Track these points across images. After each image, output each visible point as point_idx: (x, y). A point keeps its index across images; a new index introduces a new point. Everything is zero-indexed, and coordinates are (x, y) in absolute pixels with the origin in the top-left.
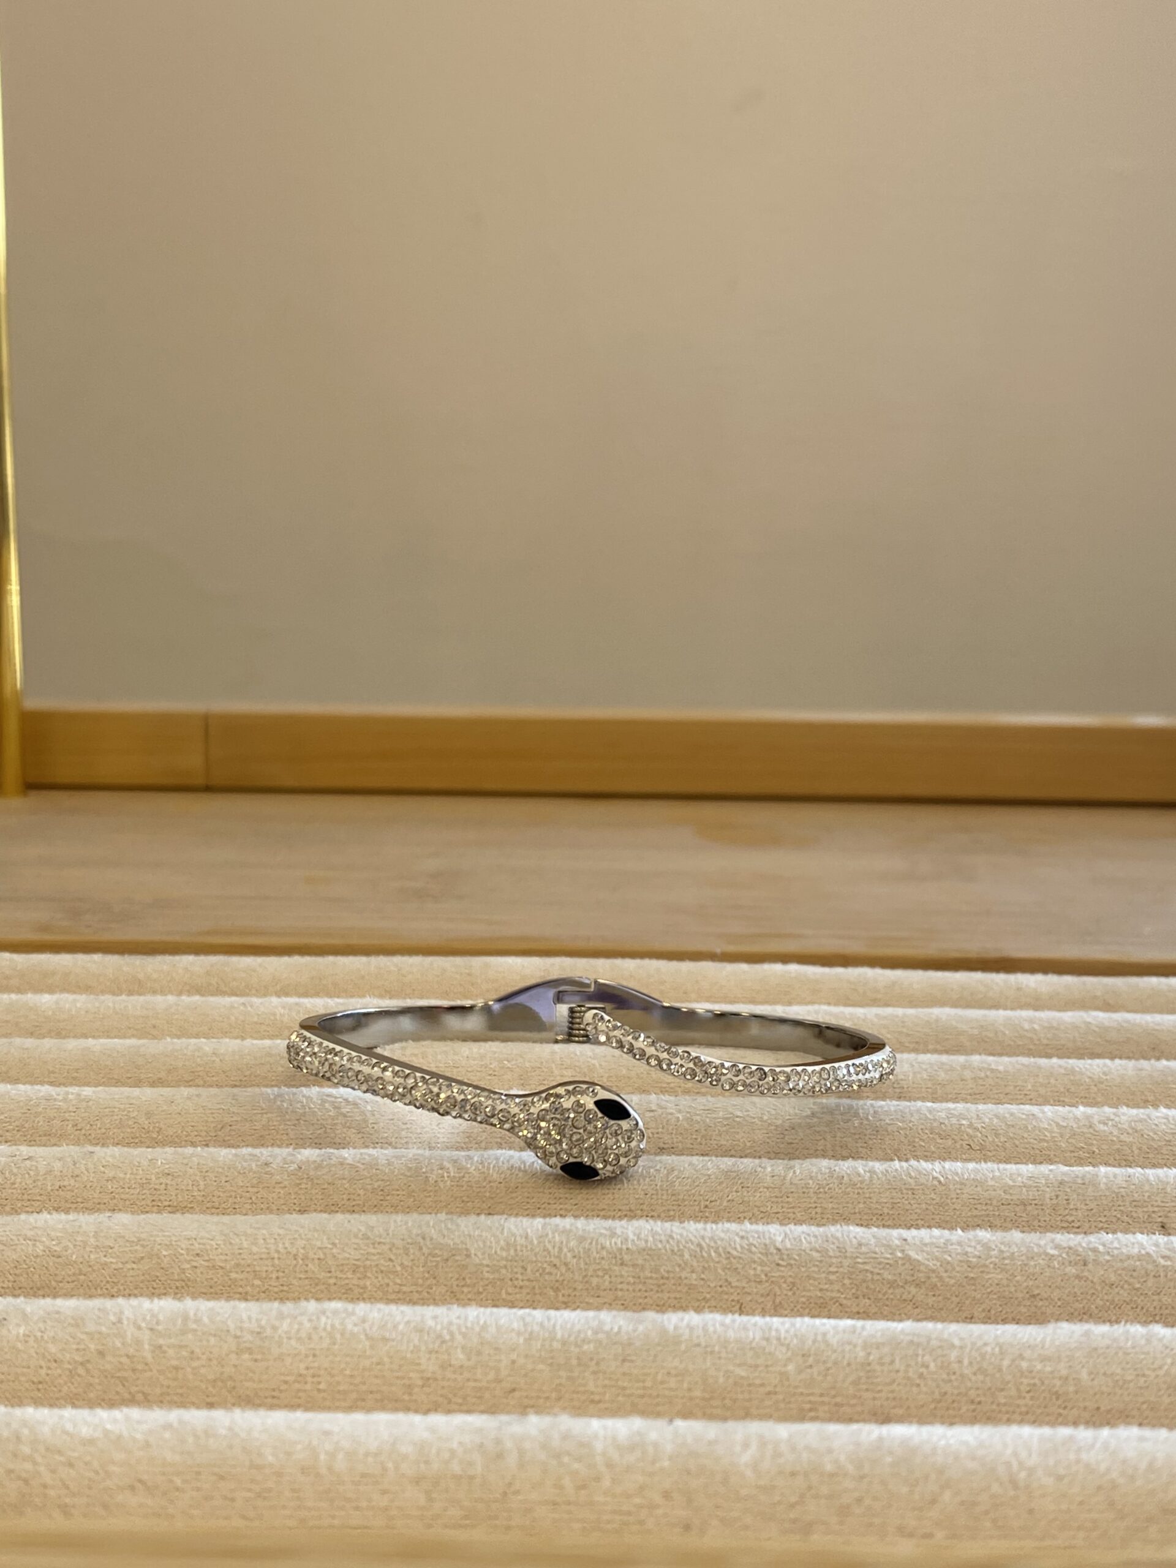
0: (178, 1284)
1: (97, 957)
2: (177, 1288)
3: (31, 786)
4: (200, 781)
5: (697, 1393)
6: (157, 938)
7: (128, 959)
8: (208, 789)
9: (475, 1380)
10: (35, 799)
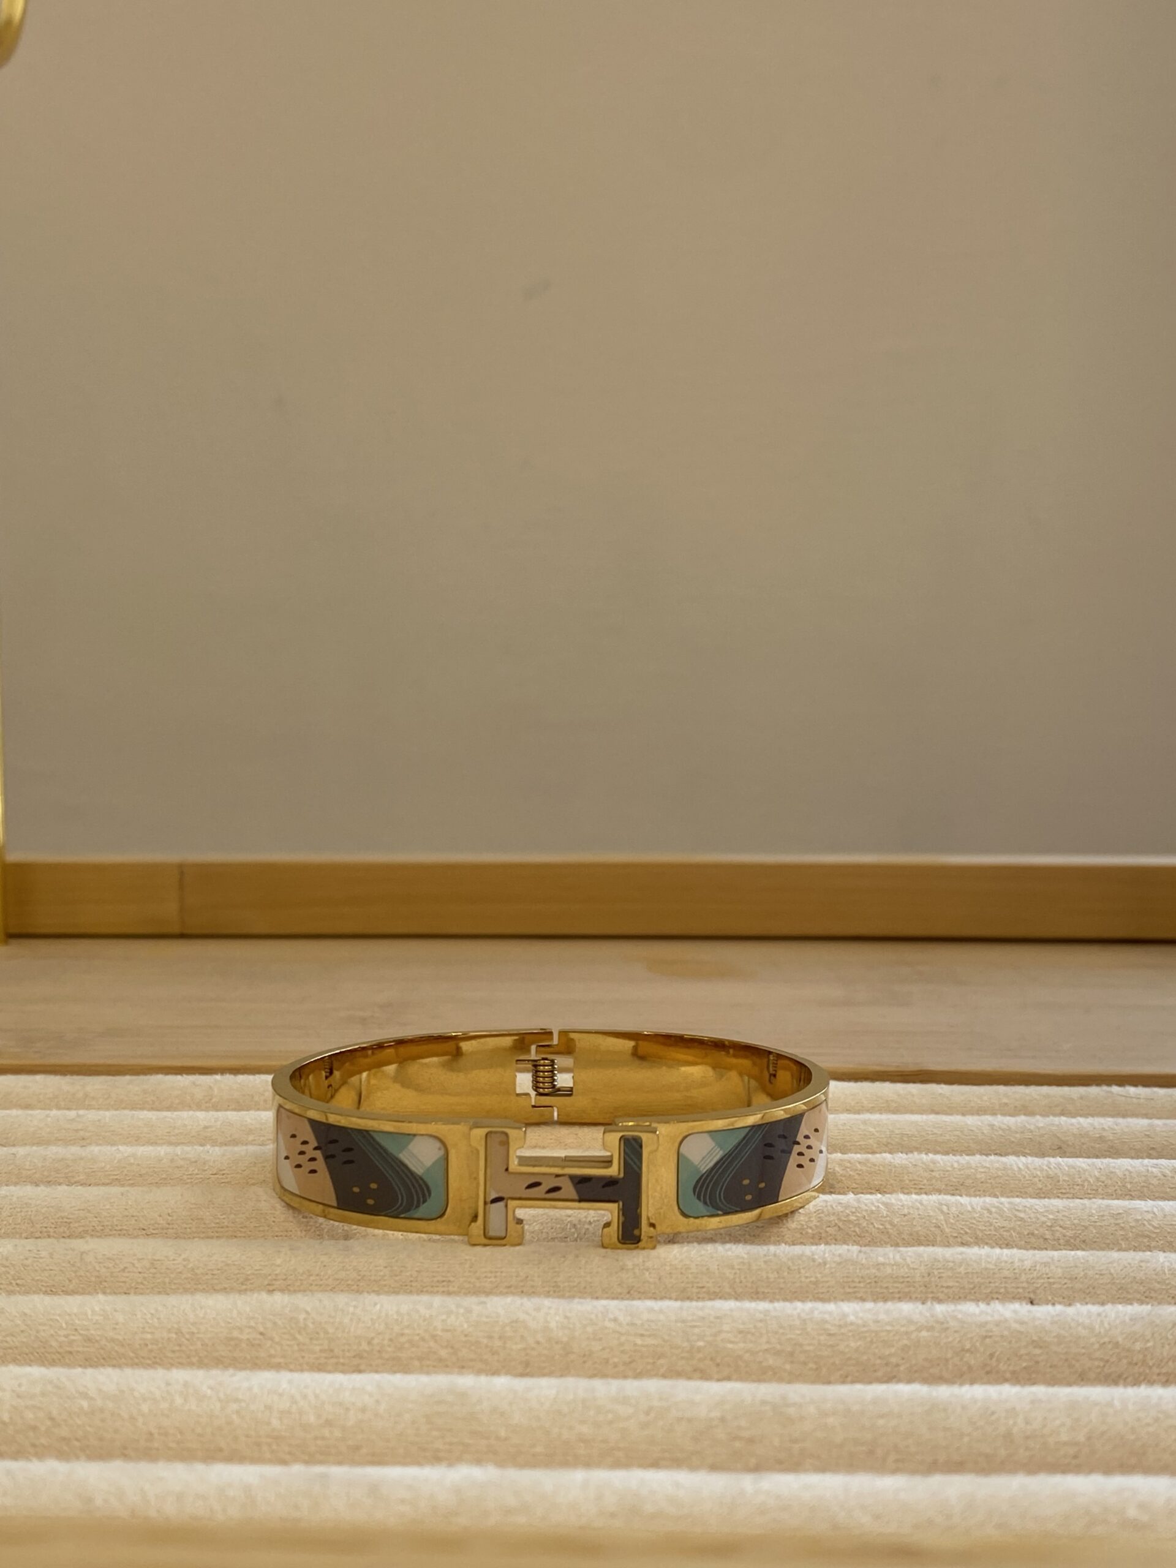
0: (54, 1357)
1: (39, 1078)
2: (53, 1360)
3: (13, 936)
4: (176, 930)
5: (539, 1449)
6: (101, 1061)
7: (68, 1079)
8: (182, 936)
9: (323, 1438)
10: (15, 948)
